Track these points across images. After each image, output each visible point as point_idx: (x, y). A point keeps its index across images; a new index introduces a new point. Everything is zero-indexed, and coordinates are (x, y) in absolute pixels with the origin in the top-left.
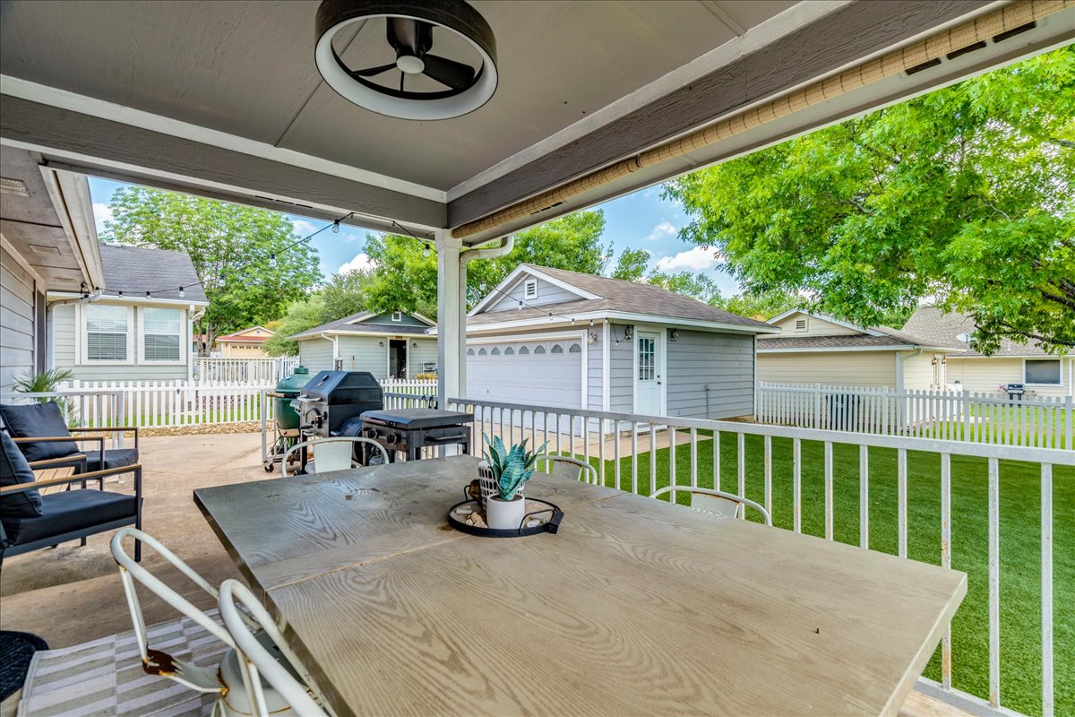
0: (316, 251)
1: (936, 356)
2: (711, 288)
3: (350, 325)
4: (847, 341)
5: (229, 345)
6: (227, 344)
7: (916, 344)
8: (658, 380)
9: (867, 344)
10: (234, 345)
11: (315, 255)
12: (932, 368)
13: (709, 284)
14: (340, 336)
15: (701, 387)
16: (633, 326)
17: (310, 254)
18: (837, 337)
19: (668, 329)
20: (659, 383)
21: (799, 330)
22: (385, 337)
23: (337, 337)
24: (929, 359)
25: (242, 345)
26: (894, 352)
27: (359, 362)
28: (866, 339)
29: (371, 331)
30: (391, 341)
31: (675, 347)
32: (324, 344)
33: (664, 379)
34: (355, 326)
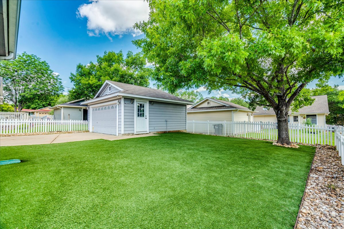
0: (61, 79)
1: (249, 113)
2: (200, 95)
3: (68, 104)
4: (221, 108)
5: (38, 113)
6: (37, 112)
7: (236, 108)
8: (146, 117)
9: (224, 108)
10: (40, 113)
11: (61, 81)
12: (247, 117)
13: (200, 94)
14: (64, 107)
15: (164, 120)
16: (134, 99)
17: (59, 80)
18: (217, 107)
19: (149, 101)
20: (146, 118)
21: (208, 105)
22: (82, 108)
23: (63, 108)
24: (246, 114)
25: (43, 113)
26: (231, 111)
27: (71, 116)
28: (225, 107)
29: (76, 106)
30: (83, 109)
31: (152, 107)
32: (59, 110)
33: (148, 117)
34: (70, 104)
